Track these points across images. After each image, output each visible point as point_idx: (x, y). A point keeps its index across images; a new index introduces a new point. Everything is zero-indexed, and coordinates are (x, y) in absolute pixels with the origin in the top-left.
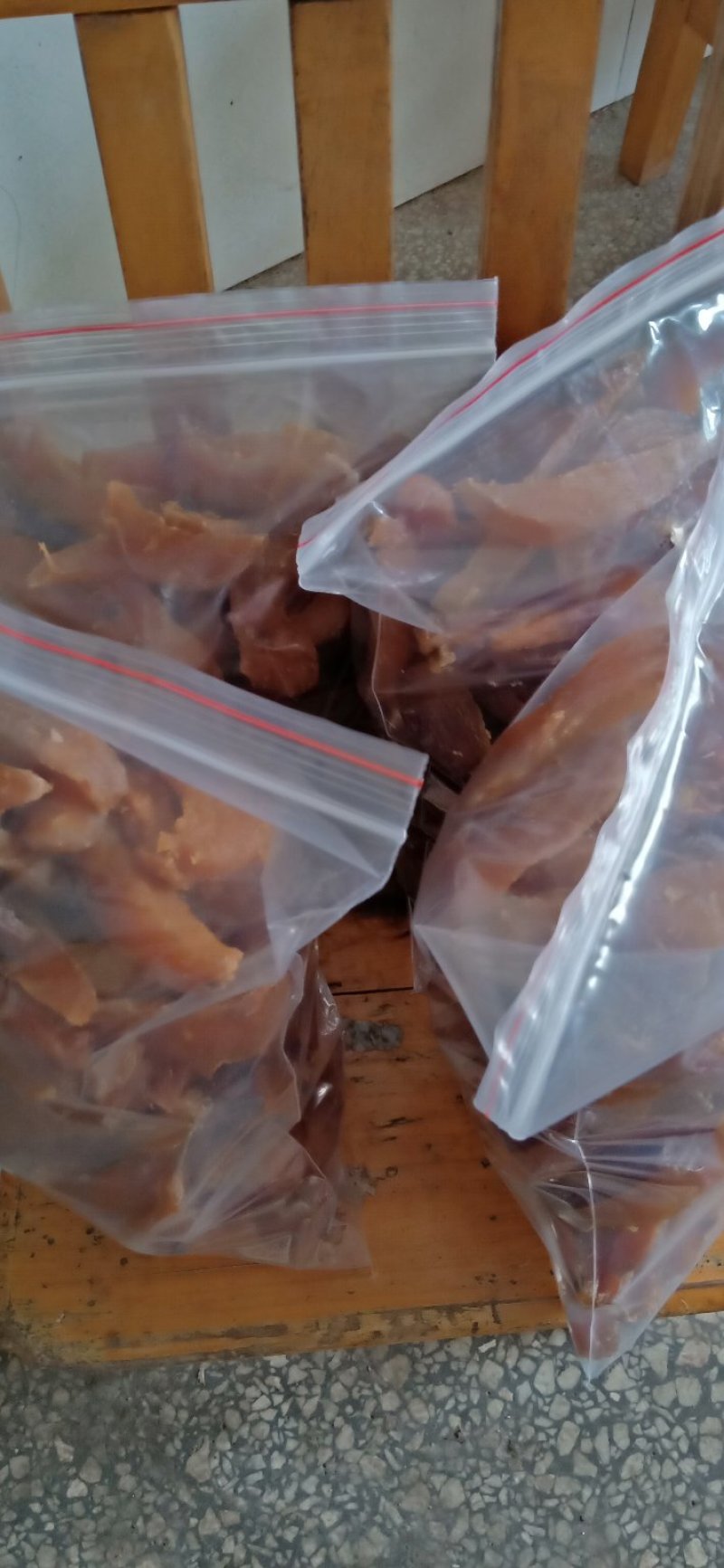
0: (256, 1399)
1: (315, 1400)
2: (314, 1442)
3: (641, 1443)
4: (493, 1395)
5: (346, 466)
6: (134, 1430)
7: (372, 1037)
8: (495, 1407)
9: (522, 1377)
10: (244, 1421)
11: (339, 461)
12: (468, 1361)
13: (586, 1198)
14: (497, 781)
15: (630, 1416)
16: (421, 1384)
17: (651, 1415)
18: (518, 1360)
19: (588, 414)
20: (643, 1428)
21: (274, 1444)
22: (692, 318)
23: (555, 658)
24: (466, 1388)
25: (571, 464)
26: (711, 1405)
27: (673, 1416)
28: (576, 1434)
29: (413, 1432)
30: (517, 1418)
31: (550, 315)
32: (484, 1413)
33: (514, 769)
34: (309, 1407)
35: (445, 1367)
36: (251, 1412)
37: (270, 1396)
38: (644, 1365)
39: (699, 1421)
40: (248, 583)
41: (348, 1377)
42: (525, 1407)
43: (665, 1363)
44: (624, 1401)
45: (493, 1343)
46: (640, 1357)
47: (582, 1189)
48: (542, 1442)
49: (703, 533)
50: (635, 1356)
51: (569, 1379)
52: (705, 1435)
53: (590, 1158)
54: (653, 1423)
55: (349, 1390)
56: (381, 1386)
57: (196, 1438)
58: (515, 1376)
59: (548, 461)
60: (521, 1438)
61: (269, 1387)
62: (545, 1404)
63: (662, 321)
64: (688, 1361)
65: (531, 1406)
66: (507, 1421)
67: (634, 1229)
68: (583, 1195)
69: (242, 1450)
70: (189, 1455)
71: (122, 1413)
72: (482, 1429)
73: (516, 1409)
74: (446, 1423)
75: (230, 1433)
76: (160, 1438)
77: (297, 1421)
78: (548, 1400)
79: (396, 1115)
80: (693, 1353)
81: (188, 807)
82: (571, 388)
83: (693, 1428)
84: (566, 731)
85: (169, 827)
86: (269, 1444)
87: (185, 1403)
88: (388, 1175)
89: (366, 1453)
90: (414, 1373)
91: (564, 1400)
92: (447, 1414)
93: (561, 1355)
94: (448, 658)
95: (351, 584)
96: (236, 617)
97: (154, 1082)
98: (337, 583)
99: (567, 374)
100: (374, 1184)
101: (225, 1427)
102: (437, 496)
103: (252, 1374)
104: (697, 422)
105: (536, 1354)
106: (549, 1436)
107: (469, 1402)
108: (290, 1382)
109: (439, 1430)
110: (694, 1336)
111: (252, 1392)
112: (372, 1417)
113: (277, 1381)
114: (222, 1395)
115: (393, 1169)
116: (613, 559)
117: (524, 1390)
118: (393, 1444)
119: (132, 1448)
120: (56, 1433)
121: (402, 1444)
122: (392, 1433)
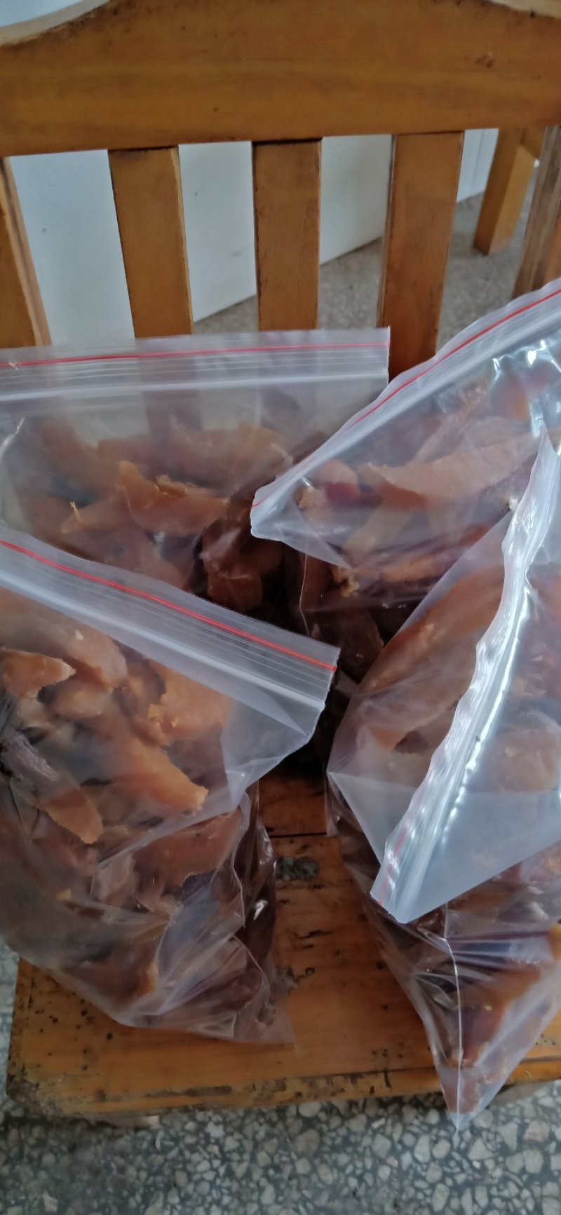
0: (199, 1163)
1: (245, 1165)
2: (244, 1198)
3: (497, 1202)
4: (382, 1162)
5: (284, 453)
6: (104, 1187)
7: (295, 869)
8: (384, 1172)
9: (406, 1148)
10: (190, 1180)
11: (278, 449)
12: (363, 1135)
13: (454, 983)
14: (387, 673)
15: (488, 1180)
16: (326, 1152)
17: (505, 1180)
18: (402, 1135)
19: (450, 420)
20: (499, 1190)
21: (213, 1199)
22: (523, 356)
23: (429, 587)
24: (362, 1156)
25: (439, 454)
26: (551, 1173)
27: (522, 1180)
28: (447, 1194)
29: (321, 1191)
30: (401, 1182)
31: (426, 353)
32: (375, 1176)
33: (400, 664)
34: (240, 1170)
35: (346, 1141)
36: (196, 1173)
37: (210, 1161)
38: (499, 1140)
39: (542, 1184)
40: (215, 531)
41: (270, 1146)
42: (407, 1173)
43: (515, 1139)
44: (484, 1169)
45: (382, 1121)
46: (496, 1133)
47: (450, 977)
48: (420, 1200)
49: (528, 501)
50: (492, 1133)
51: (442, 1149)
52: (547, 1196)
53: (456, 952)
54: (506, 1187)
55: (272, 1157)
56: (296, 1154)
57: (152, 1194)
58: (399, 1147)
59: (423, 452)
60: (404, 1197)
61: (210, 1153)
62: (423, 1170)
63: (502, 358)
64: (532, 1137)
65: (412, 1172)
66: (393, 1183)
67: (488, 1008)
68: (451, 981)
69: (188, 1203)
70: (147, 1207)
71: (96, 1172)
72: (374, 1189)
73: (401, 1173)
74: (346, 1184)
75: (179, 1189)
76: (125, 1193)
77: (231, 1180)
78: (425, 1167)
79: (313, 929)
80: (536, 1130)
81: (169, 686)
82: (439, 403)
83: (537, 1190)
84: (435, 638)
85: (157, 701)
86: (209, 1199)
87: (144, 1165)
88: (307, 974)
89: (285, 1207)
90: (322, 1144)
91: (437, 1167)
92: (347, 1176)
93: (435, 1131)
94: (354, 586)
95: (287, 534)
96: (206, 555)
97: (141, 888)
98: (277, 533)
99: (437, 393)
100: (297, 980)
101: (175, 1185)
102: (346, 475)
103: (197, 1143)
104: (527, 427)
105: (416, 1130)
106: (426, 1196)
107: (364, 1167)
108: (226, 1149)
109: (341, 1190)
110: (538, 1118)
111: (196, 1157)
112: (290, 1179)
113: (215, 1149)
114: (173, 1160)
115: (310, 970)
116: (468, 520)
117: (406, 1159)
118: (304, 1200)
119: (102, 1201)
120: (45, 1188)
121: (312, 1201)
122: (305, 1192)
